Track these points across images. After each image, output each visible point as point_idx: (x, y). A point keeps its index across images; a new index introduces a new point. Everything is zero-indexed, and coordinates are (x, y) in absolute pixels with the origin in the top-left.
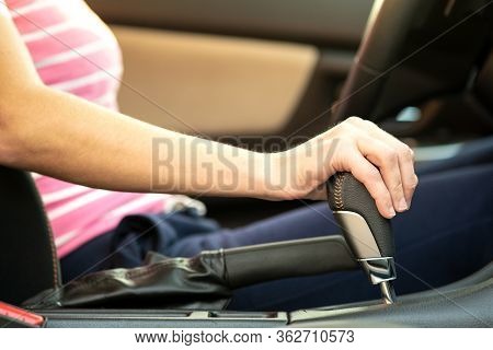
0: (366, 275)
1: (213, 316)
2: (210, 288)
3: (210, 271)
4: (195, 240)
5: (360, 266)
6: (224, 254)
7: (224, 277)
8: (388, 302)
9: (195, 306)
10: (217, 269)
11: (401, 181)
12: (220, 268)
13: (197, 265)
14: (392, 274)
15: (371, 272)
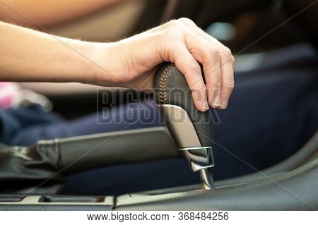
0: (187, 163)
1: (47, 200)
2: (45, 175)
3: (45, 159)
4: (34, 131)
5: (181, 155)
6: (59, 144)
7: (58, 164)
8: (207, 188)
9: (31, 191)
10: (51, 157)
11: (221, 79)
12: (55, 156)
13: (34, 153)
14: (210, 162)
15: (192, 160)
